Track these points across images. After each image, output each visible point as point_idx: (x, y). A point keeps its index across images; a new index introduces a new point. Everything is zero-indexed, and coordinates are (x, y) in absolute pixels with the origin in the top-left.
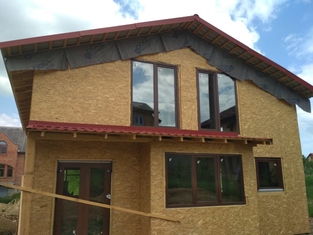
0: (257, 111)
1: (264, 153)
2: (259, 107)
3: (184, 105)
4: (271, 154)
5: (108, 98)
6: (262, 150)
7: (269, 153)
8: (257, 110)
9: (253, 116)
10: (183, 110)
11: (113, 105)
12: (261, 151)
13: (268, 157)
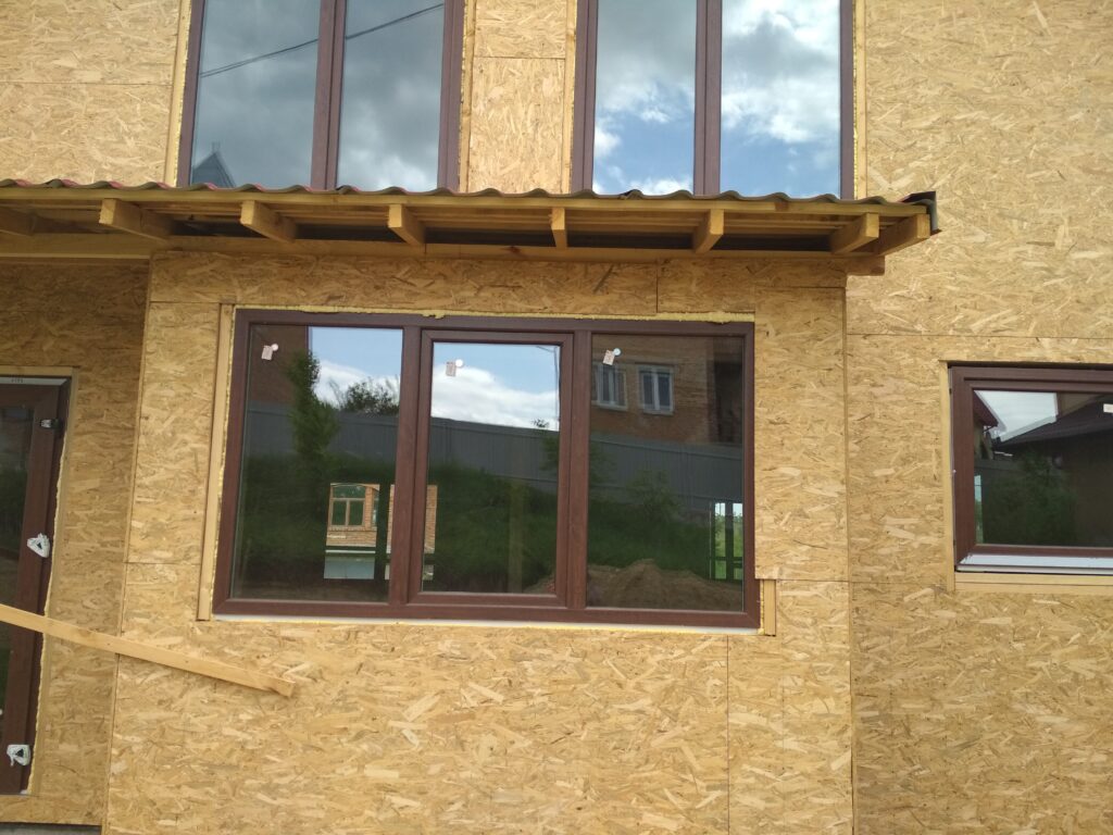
0: (990, 84)
1: (1021, 333)
2: (1008, 61)
3: (488, 81)
4: (1075, 341)
5: (71, 70)
6: (1014, 319)
7: (1059, 339)
8: (990, 76)
9: (957, 117)
10: (479, 108)
11: (94, 102)
12: (1002, 324)
13: (1053, 358)
